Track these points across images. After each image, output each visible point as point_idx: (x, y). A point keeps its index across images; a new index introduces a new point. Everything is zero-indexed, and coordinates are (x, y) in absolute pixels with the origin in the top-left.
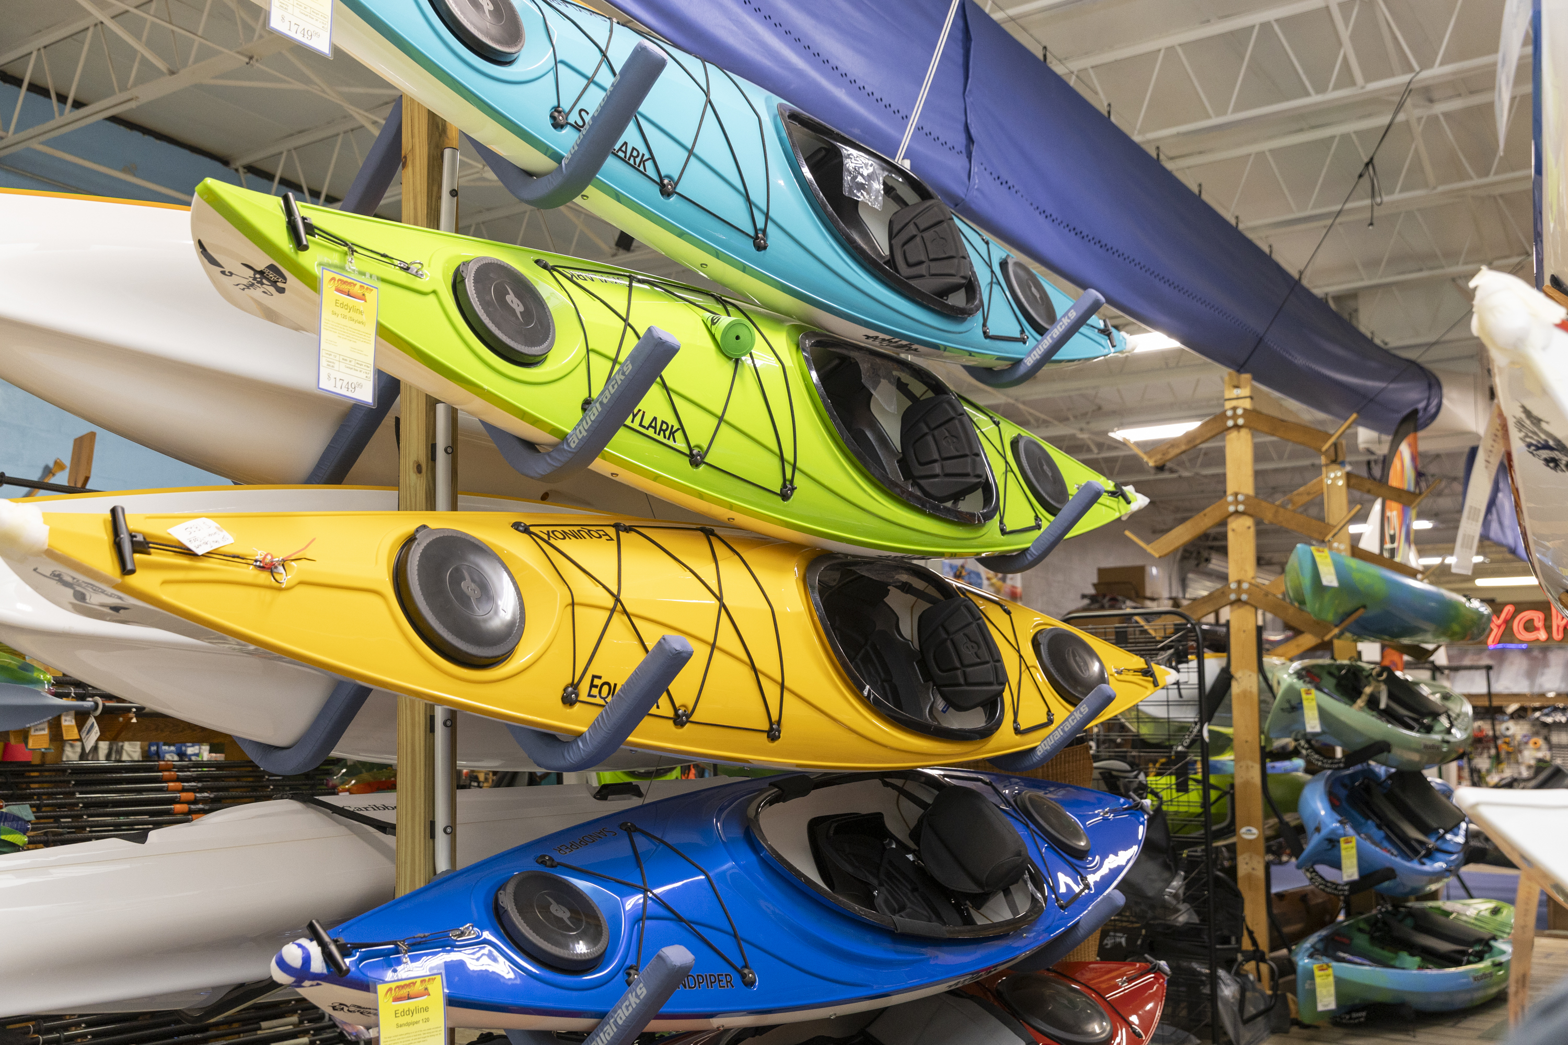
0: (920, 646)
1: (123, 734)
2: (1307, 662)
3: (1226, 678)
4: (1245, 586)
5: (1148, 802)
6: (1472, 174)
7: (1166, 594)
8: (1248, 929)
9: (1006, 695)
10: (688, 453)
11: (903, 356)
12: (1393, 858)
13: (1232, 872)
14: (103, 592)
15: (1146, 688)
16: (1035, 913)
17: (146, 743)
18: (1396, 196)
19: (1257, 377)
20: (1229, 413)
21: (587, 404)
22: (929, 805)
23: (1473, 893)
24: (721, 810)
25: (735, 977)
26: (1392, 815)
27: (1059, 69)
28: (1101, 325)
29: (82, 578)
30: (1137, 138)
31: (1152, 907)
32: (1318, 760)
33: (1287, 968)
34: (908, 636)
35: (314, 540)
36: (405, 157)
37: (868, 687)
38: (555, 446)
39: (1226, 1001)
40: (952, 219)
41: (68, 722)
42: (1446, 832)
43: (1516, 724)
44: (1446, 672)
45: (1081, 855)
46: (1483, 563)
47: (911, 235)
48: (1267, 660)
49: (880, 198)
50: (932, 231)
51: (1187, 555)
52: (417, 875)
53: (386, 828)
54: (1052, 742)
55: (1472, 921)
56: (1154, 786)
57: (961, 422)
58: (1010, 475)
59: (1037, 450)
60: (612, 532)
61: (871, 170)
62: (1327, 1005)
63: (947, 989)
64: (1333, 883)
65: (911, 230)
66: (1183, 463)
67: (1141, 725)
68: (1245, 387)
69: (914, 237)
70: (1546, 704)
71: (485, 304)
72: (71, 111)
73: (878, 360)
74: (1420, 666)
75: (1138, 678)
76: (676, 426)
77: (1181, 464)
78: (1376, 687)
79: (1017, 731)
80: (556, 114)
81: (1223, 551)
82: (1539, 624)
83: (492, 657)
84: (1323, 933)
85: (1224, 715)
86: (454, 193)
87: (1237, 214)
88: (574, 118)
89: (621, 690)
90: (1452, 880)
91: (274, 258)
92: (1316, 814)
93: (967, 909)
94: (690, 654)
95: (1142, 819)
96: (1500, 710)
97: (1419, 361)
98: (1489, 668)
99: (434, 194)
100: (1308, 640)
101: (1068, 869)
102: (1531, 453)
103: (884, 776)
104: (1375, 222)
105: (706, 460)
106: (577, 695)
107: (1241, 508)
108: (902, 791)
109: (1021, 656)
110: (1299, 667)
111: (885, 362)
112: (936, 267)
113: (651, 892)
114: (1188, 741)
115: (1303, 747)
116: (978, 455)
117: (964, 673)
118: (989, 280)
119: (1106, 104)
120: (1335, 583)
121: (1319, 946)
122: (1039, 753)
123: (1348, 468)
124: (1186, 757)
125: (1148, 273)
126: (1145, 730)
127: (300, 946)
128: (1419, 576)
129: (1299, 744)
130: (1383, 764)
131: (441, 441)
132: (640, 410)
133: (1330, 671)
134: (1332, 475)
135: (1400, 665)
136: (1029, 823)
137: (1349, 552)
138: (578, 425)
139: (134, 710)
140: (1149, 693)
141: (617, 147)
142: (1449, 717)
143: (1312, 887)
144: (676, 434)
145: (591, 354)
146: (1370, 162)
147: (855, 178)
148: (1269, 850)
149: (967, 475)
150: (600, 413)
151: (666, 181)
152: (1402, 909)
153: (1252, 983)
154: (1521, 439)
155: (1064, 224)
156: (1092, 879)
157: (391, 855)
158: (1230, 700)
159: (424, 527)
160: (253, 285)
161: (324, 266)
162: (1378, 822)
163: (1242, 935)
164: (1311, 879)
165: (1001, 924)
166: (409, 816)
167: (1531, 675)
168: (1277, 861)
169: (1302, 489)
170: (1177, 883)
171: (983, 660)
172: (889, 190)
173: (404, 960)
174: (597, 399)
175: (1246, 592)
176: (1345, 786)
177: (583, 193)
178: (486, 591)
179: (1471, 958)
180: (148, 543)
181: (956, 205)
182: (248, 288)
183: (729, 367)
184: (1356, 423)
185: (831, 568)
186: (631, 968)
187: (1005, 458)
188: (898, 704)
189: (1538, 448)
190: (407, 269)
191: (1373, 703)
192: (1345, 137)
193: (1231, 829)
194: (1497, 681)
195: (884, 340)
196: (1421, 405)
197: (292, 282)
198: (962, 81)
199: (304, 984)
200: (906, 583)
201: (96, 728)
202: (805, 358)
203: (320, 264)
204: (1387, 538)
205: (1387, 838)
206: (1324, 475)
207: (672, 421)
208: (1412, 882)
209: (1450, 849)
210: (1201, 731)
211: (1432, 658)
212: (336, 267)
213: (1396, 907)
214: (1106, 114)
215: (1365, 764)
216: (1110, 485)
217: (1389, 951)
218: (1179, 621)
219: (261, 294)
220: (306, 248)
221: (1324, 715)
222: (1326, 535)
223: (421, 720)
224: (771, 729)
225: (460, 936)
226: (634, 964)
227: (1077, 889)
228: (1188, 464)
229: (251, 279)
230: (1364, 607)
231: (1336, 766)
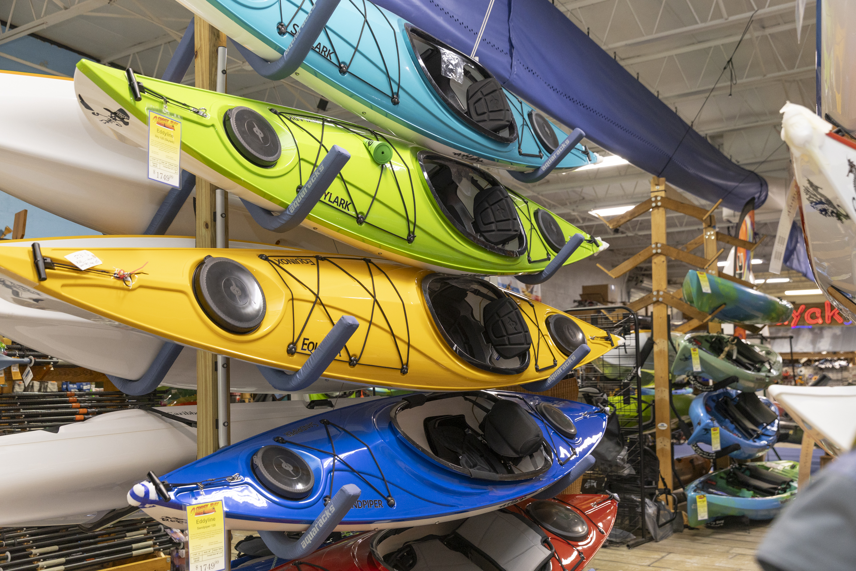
0: (485, 324)
1: (46, 377)
2: (694, 334)
3: (650, 343)
4: (661, 293)
5: (608, 408)
6: (785, 68)
7: (619, 300)
8: (661, 477)
9: (531, 350)
10: (355, 216)
11: (475, 165)
12: (739, 438)
13: (654, 447)
14: (29, 291)
15: (607, 347)
16: (547, 467)
17: (60, 383)
18: (744, 80)
19: (668, 180)
20: (653, 199)
21: (299, 189)
22: (490, 410)
23: (781, 458)
24: (376, 412)
25: (384, 502)
26: (739, 416)
27: (562, 9)
28: (583, 149)
29: (16, 283)
30: (604, 48)
31: (611, 466)
32: (700, 387)
33: (683, 498)
34: (478, 318)
35: (147, 263)
36: (197, 52)
37: (456, 345)
38: (282, 213)
39: (649, 516)
40: (501, 89)
41: (15, 370)
42: (768, 425)
43: (806, 369)
44: (769, 340)
45: (572, 437)
46: (789, 282)
47: (479, 98)
48: (672, 333)
49: (462, 77)
50: (490, 96)
51: (631, 279)
52: (209, 449)
53: (190, 423)
54: (556, 375)
55: (781, 472)
56: (611, 401)
57: (507, 201)
58: (533, 231)
59: (548, 217)
60: (314, 260)
61: (457, 61)
62: (703, 517)
63: (499, 508)
64: (707, 453)
65: (479, 95)
66: (629, 228)
67: (605, 369)
68: (662, 185)
69: (480, 99)
70: (821, 358)
71: (242, 133)
72: (9, 30)
73: (461, 167)
74: (755, 336)
75: (603, 342)
76: (349, 202)
77: (628, 229)
78: (731, 347)
79: (537, 370)
80: (280, 27)
81: (650, 276)
82: (818, 315)
83: (248, 328)
84: (702, 479)
85: (650, 363)
86: (224, 72)
87: (657, 90)
88: (290, 29)
89: (320, 346)
90: (770, 451)
91: (122, 106)
92: (699, 416)
93: (510, 466)
94: (357, 326)
95: (605, 418)
96: (797, 361)
97: (756, 171)
98: (791, 338)
99: (213, 73)
100: (695, 323)
101: (565, 444)
102: (813, 206)
103: (465, 394)
104: (732, 93)
105: (367, 220)
106: (296, 349)
107: (659, 251)
108: (475, 403)
109: (539, 330)
110: (690, 337)
111: (465, 168)
112: (493, 116)
113: (338, 457)
114: (630, 377)
115: (692, 380)
116: (516, 219)
117: (509, 338)
118: (522, 123)
119: (586, 28)
120: (709, 291)
121: (700, 486)
122: (549, 382)
123: (717, 230)
124: (629, 385)
125: (609, 122)
126: (607, 372)
127: (143, 485)
128: (755, 288)
129: (690, 378)
130: (734, 389)
131: (219, 210)
132: (329, 193)
133: (707, 339)
134: (709, 234)
135: (744, 336)
136: (544, 420)
137: (717, 275)
138: (295, 200)
139: (52, 363)
140: (609, 349)
141: (315, 45)
142: (770, 364)
143: (696, 455)
144: (349, 206)
145: (301, 162)
146: (730, 61)
147: (447, 66)
148: (673, 437)
149: (509, 230)
150: (306, 194)
151: (342, 65)
152: (744, 466)
153: (664, 506)
154: (807, 199)
155: (564, 94)
156: (578, 450)
157: (195, 439)
158: (653, 355)
159: (209, 256)
160: (110, 120)
161: (150, 110)
162: (731, 420)
163: (658, 480)
164: (696, 450)
165: (528, 473)
166: (204, 417)
167: (814, 342)
168: (678, 443)
169: (692, 241)
170: (624, 453)
171: (519, 331)
172: (466, 73)
173: (201, 493)
174: (305, 186)
175: (661, 296)
176: (714, 401)
177: (296, 72)
178: (245, 293)
179: (780, 492)
180: (53, 263)
181: (504, 83)
182: (108, 122)
183: (378, 170)
184: (721, 205)
185: (436, 281)
186: (326, 497)
187: (530, 221)
188: (473, 355)
189: (816, 204)
190: (197, 112)
191: (729, 356)
192: (717, 47)
193: (653, 425)
194: (796, 345)
195: (464, 155)
196: (757, 196)
197: (133, 119)
198: (507, 13)
199: (146, 506)
200: (477, 290)
201: (31, 373)
202: (421, 165)
203: (148, 109)
204: (738, 268)
205: (736, 428)
206: (704, 233)
207: (347, 199)
208: (748, 452)
209: (769, 434)
210: (637, 371)
211: (761, 332)
212: (157, 110)
213: (740, 465)
214: (587, 34)
215: (725, 389)
216: (588, 237)
217: (737, 488)
218: (625, 312)
219: (116, 126)
220: (139, 99)
221: (702, 362)
222: (705, 265)
223: (210, 364)
224: (403, 368)
225: (232, 480)
226: (328, 495)
227: (569, 456)
228: (631, 229)
229: (109, 117)
230: (725, 304)
231: (709, 390)
